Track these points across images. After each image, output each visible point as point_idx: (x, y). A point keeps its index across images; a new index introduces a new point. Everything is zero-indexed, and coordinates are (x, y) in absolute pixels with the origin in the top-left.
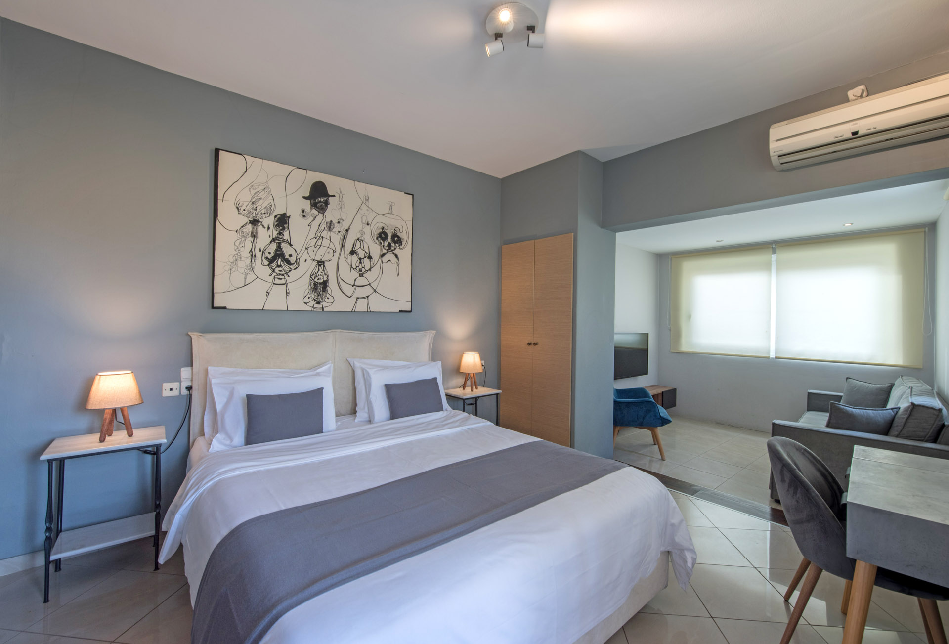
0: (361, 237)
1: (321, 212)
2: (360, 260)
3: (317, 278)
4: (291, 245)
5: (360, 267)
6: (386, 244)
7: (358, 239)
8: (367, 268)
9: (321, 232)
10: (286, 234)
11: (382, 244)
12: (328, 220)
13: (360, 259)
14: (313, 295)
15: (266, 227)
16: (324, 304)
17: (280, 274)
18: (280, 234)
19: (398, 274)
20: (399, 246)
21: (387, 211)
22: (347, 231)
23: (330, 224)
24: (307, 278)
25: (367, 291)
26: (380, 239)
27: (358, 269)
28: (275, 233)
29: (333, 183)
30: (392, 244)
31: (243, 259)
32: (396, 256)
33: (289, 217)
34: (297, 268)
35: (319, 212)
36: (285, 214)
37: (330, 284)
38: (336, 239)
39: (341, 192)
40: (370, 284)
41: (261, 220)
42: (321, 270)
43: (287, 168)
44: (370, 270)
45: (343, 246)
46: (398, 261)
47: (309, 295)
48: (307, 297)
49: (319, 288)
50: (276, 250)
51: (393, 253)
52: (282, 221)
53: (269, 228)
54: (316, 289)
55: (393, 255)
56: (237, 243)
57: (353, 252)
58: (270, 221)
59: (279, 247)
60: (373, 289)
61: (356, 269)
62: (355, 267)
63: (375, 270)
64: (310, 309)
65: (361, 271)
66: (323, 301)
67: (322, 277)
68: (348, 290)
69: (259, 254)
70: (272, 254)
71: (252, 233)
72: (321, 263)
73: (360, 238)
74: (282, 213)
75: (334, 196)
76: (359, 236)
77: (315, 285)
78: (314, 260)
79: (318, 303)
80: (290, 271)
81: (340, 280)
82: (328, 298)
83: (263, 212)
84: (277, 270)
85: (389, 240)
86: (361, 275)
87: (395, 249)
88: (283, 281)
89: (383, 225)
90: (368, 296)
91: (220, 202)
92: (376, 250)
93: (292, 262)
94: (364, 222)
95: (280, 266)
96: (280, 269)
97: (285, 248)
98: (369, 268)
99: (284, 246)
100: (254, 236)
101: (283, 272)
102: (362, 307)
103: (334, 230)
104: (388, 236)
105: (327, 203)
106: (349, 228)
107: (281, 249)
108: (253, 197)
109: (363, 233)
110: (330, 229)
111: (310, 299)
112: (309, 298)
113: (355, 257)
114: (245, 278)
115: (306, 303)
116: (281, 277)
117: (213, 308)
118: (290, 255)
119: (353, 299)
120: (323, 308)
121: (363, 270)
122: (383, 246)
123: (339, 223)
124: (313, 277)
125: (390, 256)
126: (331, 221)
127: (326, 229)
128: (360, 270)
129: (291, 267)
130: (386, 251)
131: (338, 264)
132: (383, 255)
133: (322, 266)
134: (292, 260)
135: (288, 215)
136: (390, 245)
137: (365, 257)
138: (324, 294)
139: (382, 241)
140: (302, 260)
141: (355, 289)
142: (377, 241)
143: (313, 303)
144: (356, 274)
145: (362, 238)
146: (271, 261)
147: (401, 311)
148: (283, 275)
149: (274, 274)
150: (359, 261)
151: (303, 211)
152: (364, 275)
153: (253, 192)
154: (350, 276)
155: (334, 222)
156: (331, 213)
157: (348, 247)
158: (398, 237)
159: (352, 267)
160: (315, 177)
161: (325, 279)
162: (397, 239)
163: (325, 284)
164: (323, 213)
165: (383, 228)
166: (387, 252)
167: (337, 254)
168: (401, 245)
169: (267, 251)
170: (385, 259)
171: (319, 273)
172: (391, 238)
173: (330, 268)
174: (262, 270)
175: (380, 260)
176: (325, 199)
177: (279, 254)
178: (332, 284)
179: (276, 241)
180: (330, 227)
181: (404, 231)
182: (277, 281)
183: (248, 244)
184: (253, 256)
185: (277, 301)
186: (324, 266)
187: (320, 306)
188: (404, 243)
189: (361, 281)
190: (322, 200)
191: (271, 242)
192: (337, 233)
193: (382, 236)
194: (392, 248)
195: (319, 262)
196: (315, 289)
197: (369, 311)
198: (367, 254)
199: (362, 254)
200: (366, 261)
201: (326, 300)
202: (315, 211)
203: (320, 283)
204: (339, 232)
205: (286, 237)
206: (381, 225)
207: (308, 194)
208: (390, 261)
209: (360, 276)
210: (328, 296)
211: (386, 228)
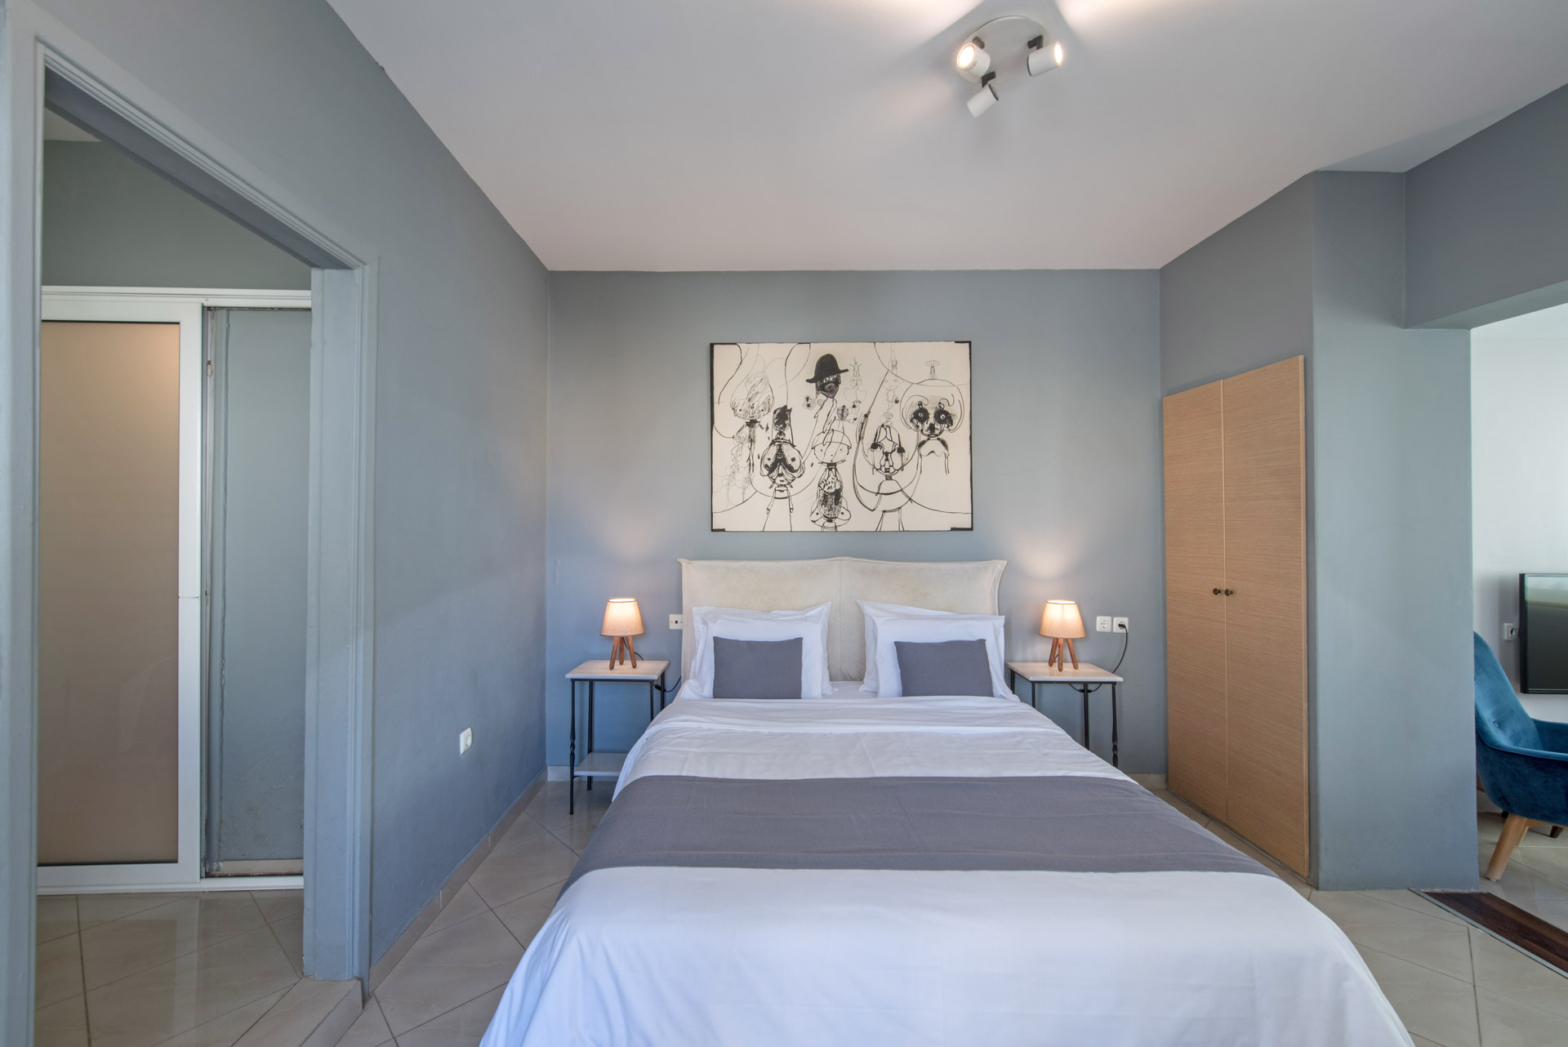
0: (887, 422)
1: (831, 395)
2: (887, 456)
3: (827, 487)
4: (793, 446)
5: (887, 466)
6: (926, 426)
7: (883, 426)
8: (897, 466)
9: (831, 423)
10: (787, 432)
11: (920, 428)
12: (840, 406)
13: (886, 454)
14: (823, 510)
15: (765, 427)
16: (837, 522)
17: (782, 485)
18: (781, 433)
19: (947, 471)
20: (948, 427)
21: (927, 375)
22: (866, 416)
23: (843, 410)
24: (814, 488)
25: (900, 499)
26: (915, 421)
27: (883, 468)
28: (775, 433)
29: (844, 353)
30: (936, 426)
31: (741, 470)
32: (944, 443)
33: (790, 410)
34: (801, 475)
35: (827, 397)
36: (786, 407)
37: (843, 494)
38: (851, 429)
39: (856, 363)
40: (902, 490)
41: (758, 420)
42: (832, 476)
43: (787, 347)
44: (902, 468)
45: (860, 438)
46: (946, 451)
47: (817, 511)
48: (815, 513)
49: (831, 500)
50: (777, 455)
51: (938, 439)
52: (783, 416)
53: (767, 428)
54: (827, 502)
55: (939, 442)
56: (734, 452)
57: (875, 446)
58: (768, 419)
59: (780, 450)
60: (907, 496)
61: (880, 469)
62: (878, 467)
63: (910, 468)
64: (819, 529)
65: (889, 472)
66: (836, 518)
67: (833, 485)
68: (870, 500)
69: (757, 462)
70: (772, 461)
71: (749, 437)
72: (831, 466)
73: (886, 424)
74: (782, 406)
75: (847, 370)
76: (883, 421)
77: (825, 496)
78: (822, 463)
79: (830, 520)
80: (793, 480)
81: (859, 489)
82: (842, 513)
83: (761, 409)
84: (778, 481)
85: (931, 420)
86: (889, 478)
87: (940, 433)
88: (785, 494)
89: (920, 399)
90: (900, 508)
91: (716, 405)
92: (910, 437)
93: (795, 468)
94: (891, 399)
95: (780, 475)
96: (782, 478)
97: (789, 452)
98: (900, 465)
99: (786, 448)
100: (752, 441)
101: (785, 483)
102: (890, 524)
103: (847, 418)
104: (928, 414)
105: (837, 382)
106: (869, 412)
107: (782, 453)
108: (749, 393)
109: (889, 416)
110: (842, 417)
111: (819, 516)
112: (817, 514)
113: (878, 452)
114: (744, 493)
115: (814, 522)
116: (782, 488)
117: (713, 530)
118: (793, 460)
119: (878, 513)
120: (836, 527)
121: (892, 470)
122: (922, 431)
123: (854, 406)
124: (822, 486)
125: (934, 444)
126: (844, 406)
127: (837, 418)
128: (887, 471)
129: (795, 474)
130: (925, 438)
131: (854, 465)
132: (921, 444)
133: (834, 470)
134: (796, 465)
135: (789, 408)
136: (932, 428)
137: (893, 451)
138: (837, 507)
139: (919, 424)
140: (807, 465)
141: (880, 498)
142: (911, 425)
143: (824, 520)
144: (881, 477)
145: (889, 424)
146: (771, 469)
147: (953, 529)
148: (785, 486)
149: (775, 485)
150: (885, 457)
151: (808, 399)
152: (893, 477)
153: (749, 386)
154: (872, 480)
155: (847, 407)
156: (844, 396)
157: (869, 439)
158: (946, 413)
159: (874, 467)
160: (820, 350)
161: (838, 487)
162: (945, 417)
163: (837, 494)
164: (833, 397)
165: (920, 404)
166: (929, 439)
167: (853, 451)
168: (952, 424)
169: (767, 457)
170: (925, 449)
171: (830, 480)
172: (935, 417)
173: (844, 471)
174: (762, 481)
175: (917, 452)
176: (835, 377)
177: (780, 460)
178: (848, 495)
179: (777, 443)
180: (842, 415)
181: (957, 403)
182: (779, 495)
183: (746, 452)
184: (751, 465)
185: (779, 521)
186: (836, 470)
187: (832, 525)
188: (955, 422)
189: (888, 486)
190: (831, 379)
191: (771, 445)
192: (851, 421)
193: (920, 415)
194: (937, 432)
195: (829, 465)
196: (824, 502)
197: (901, 529)
198: (897, 446)
199: (888, 447)
200: (896, 456)
201: (840, 516)
202: (822, 397)
203: (832, 494)
204: (855, 419)
205: (788, 436)
206: (917, 400)
207: (812, 376)
208: (933, 452)
209: (887, 479)
210: (842, 510)
211: (925, 402)
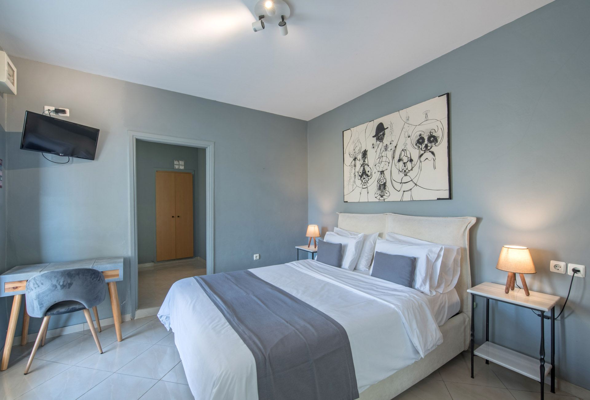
0: (405, 148)
1: (381, 141)
2: (405, 164)
3: (380, 182)
4: (368, 166)
5: (405, 169)
6: (423, 146)
7: (403, 150)
8: (410, 168)
9: (382, 154)
10: (366, 160)
11: (420, 148)
12: (385, 145)
13: (404, 163)
14: (379, 192)
15: (359, 160)
16: (385, 197)
17: (365, 183)
18: (364, 161)
19: (435, 168)
20: (435, 144)
21: (424, 119)
22: (396, 147)
23: (386, 146)
24: (376, 183)
25: (411, 185)
26: (418, 144)
27: (403, 171)
28: (362, 161)
29: (386, 120)
30: (428, 145)
31: (352, 178)
32: (433, 153)
33: (367, 151)
34: (371, 178)
35: (380, 142)
36: (366, 150)
37: (387, 184)
38: (389, 154)
39: (391, 123)
40: (412, 180)
41: (357, 157)
42: (382, 177)
43: (366, 124)
44: (412, 170)
45: (393, 158)
46: (434, 157)
47: (377, 193)
48: (376, 194)
49: (382, 188)
50: (363, 170)
51: (430, 151)
52: (365, 154)
53: (360, 160)
54: (380, 188)
55: (430, 154)
56: (350, 171)
57: (400, 160)
58: (360, 156)
59: (364, 169)
60: (414, 183)
61: (402, 171)
62: (401, 170)
63: (416, 169)
64: (378, 200)
65: (406, 172)
66: (384, 195)
67: (383, 181)
68: (398, 186)
69: (357, 174)
70: (361, 173)
71: (354, 165)
72: (382, 172)
73: (404, 149)
74: (364, 150)
75: (388, 128)
76: (403, 148)
77: (380, 186)
78: (379, 171)
79: (382, 197)
80: (368, 180)
81: (393, 181)
82: (387, 193)
83: (357, 153)
84: (363, 181)
85: (426, 142)
86: (406, 175)
87: (431, 148)
88: (365, 187)
89: (420, 132)
90: (411, 189)
91: (344, 154)
92: (415, 153)
93: (369, 175)
94: (406, 136)
95: (364, 179)
96: (365, 180)
97: (367, 169)
98: (411, 168)
99: (366, 167)
100: (355, 166)
101: (366, 182)
102: (407, 197)
103: (388, 150)
104: (424, 139)
105: (384, 134)
106: (397, 145)
107: (365, 169)
108: (354, 147)
109: (405, 145)
110: (386, 150)
111: (378, 195)
112: (377, 194)
113: (401, 163)
114: (353, 187)
115: (376, 197)
116: (365, 184)
118: (368, 172)
119: (401, 192)
120: (384, 199)
121: (407, 171)
122: (421, 149)
123: (391, 144)
124: (379, 181)
125: (428, 155)
126: (387, 145)
127: (384, 150)
128: (405, 171)
129: (369, 178)
130: (423, 152)
131: (391, 171)
132: (421, 156)
133: (383, 174)
134: (369, 174)
135: (367, 150)
136: (426, 146)
137: (407, 162)
138: (385, 191)
139: (420, 146)
140: (373, 173)
141: (402, 185)
142: (416, 147)
143: (379, 197)
144: (402, 175)
145: (406, 148)
146: (361, 176)
147: (438, 199)
148: (366, 183)
149: (363, 183)
150: (404, 165)
151: (373, 145)
152: (408, 174)
153: (354, 144)
154: (398, 176)
155: (388, 145)
156: (386, 140)
157: (397, 158)
158: (434, 137)
159: (399, 170)
160: (377, 122)
161: (385, 181)
162: (433, 139)
163: (385, 184)
164: (382, 142)
165: (420, 135)
166: (425, 152)
167: (390, 164)
168: (437, 142)
169: (360, 172)
170: (423, 158)
171: (382, 178)
172: (428, 140)
173: (387, 174)
174: (358, 182)
175: (419, 160)
176: (383, 132)
177: (364, 172)
178: (389, 184)
179: (363, 166)
180: (386, 149)
181: (440, 130)
182: (364, 187)
183: (353, 171)
184: (355, 176)
185: (364, 198)
186: (384, 174)
187: (382, 199)
188: (439, 140)
189: (406, 179)
190: (382, 133)
191: (361, 167)
192: (390, 151)
193: (420, 141)
194: (429, 148)
195: (381, 172)
196: (380, 189)
197: (412, 200)
198: (410, 159)
199: (405, 160)
200: (409, 163)
201: (386, 194)
202: (378, 142)
203: (382, 185)
204: (391, 149)
205: (366, 162)
206: (418, 133)
207: (374, 134)
208: (427, 159)
209: (405, 176)
210: (387, 192)
211: (423, 133)
